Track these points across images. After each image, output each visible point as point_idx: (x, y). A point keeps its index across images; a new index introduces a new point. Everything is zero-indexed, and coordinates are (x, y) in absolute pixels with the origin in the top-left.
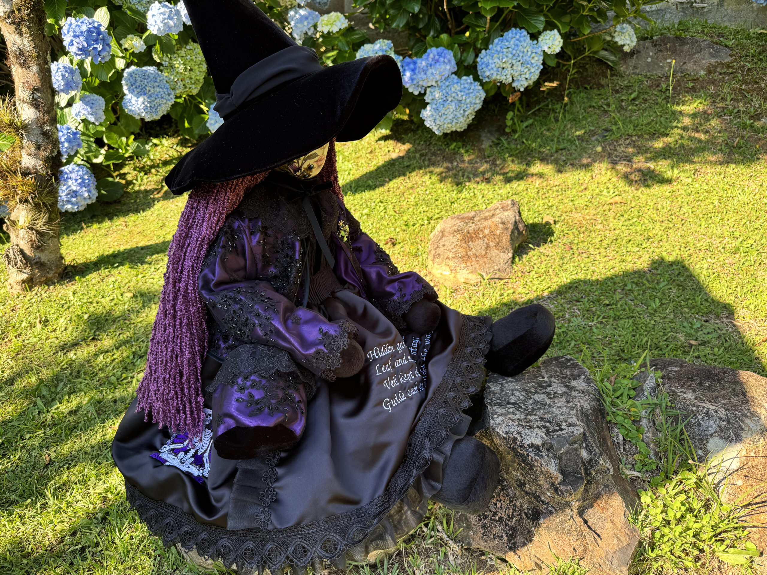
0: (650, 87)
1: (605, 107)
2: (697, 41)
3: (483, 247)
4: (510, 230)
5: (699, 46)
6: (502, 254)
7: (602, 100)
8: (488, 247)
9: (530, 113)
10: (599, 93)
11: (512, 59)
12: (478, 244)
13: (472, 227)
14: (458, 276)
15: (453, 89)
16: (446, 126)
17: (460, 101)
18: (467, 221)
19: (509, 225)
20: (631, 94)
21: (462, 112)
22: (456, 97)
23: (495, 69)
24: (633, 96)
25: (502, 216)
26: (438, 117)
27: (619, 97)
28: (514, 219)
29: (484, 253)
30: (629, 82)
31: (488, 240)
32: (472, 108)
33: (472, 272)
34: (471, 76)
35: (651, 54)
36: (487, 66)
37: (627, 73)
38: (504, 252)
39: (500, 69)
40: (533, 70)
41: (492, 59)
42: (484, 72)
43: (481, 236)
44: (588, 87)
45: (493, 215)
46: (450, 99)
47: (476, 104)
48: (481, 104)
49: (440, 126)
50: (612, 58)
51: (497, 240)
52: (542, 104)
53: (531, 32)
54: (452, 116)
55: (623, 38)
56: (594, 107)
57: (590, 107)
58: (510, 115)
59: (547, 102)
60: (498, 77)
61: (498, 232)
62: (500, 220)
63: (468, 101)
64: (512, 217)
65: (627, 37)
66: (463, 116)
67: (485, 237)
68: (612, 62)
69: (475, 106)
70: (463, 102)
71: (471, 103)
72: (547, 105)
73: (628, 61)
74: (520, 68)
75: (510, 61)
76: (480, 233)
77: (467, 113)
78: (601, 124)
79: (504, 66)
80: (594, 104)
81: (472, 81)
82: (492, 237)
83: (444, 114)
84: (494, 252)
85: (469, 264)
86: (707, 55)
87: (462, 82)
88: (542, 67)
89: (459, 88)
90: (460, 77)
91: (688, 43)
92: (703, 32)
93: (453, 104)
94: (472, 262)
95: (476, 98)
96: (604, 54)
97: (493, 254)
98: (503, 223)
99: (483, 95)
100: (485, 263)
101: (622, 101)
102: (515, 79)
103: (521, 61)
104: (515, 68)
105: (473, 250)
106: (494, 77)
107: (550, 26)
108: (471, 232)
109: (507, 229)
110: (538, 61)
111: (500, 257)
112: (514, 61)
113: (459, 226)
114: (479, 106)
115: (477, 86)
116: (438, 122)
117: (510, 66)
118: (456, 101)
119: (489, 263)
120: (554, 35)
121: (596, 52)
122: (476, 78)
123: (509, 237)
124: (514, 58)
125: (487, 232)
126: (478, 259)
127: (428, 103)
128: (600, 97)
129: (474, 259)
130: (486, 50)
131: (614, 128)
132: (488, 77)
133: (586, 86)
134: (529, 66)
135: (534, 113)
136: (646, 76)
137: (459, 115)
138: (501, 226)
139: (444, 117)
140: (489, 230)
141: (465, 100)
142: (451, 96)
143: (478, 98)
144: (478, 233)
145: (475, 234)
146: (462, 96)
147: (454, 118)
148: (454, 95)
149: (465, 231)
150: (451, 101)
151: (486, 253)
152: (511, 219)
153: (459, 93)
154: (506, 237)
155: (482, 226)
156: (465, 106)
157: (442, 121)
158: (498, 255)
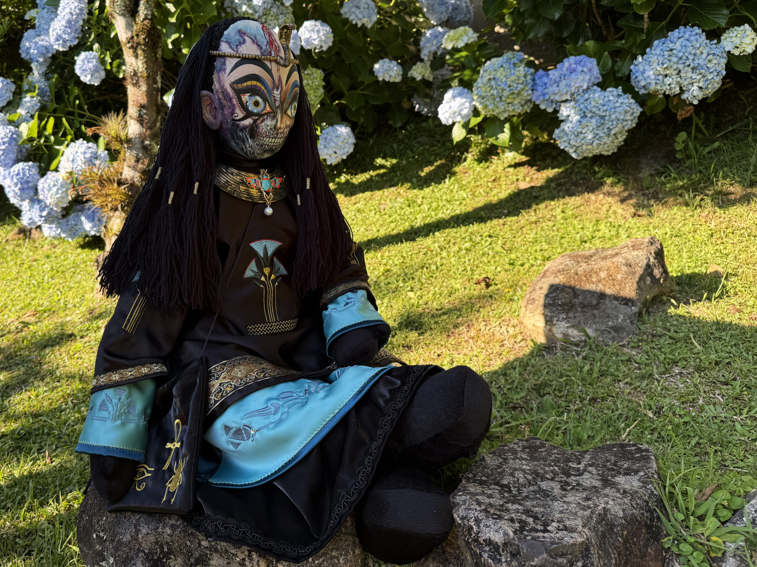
4: (637, 276)
6: (622, 307)
8: (602, 295)
9: (718, 135)
11: (677, 63)
14: (554, 330)
17: (603, 117)
18: (579, 259)
19: (637, 268)
21: (606, 130)
22: (597, 112)
23: (653, 77)
25: (628, 256)
26: (573, 136)
28: (645, 262)
29: (595, 302)
32: (620, 125)
33: (573, 326)
34: (621, 88)
36: (643, 73)
38: (626, 304)
39: (661, 77)
40: (710, 77)
42: (639, 82)
43: (594, 280)
45: (616, 254)
46: (589, 115)
47: (626, 121)
48: (636, 121)
53: (708, 29)
54: (592, 135)
58: (681, 137)
60: (659, 87)
61: (619, 277)
62: (624, 261)
63: (613, 117)
64: (644, 257)
66: (608, 135)
67: (600, 281)
69: (625, 123)
70: (607, 118)
71: (618, 120)
74: (690, 74)
75: (675, 67)
76: (594, 276)
77: (613, 132)
79: (667, 72)
81: (622, 93)
82: (611, 282)
83: (581, 133)
85: (571, 315)
87: (606, 94)
88: (725, 72)
90: (604, 88)
93: (594, 121)
94: (577, 312)
95: (627, 113)
98: (628, 265)
99: (638, 110)
100: (594, 316)
102: (684, 89)
103: (692, 65)
104: (682, 74)
105: (580, 297)
106: (653, 88)
108: (580, 273)
109: (634, 273)
112: (681, 67)
113: (567, 265)
114: (631, 124)
115: (628, 100)
116: (573, 143)
117: (676, 72)
118: (597, 118)
119: (600, 317)
120: (745, 31)
123: (635, 285)
124: (681, 62)
125: (603, 275)
126: (585, 310)
127: (562, 121)
129: (579, 309)
130: (643, 55)
132: (644, 87)
134: (703, 71)
137: (601, 134)
138: (624, 268)
139: (582, 136)
140: (606, 272)
141: (610, 116)
142: (591, 112)
143: (629, 114)
144: (591, 276)
145: (586, 276)
146: (606, 111)
147: (595, 137)
148: (594, 110)
149: (572, 271)
150: (591, 118)
151: (598, 303)
152: (642, 260)
153: (600, 107)
154: (630, 284)
155: (596, 267)
156: (610, 123)
157: (579, 141)
158: (616, 307)
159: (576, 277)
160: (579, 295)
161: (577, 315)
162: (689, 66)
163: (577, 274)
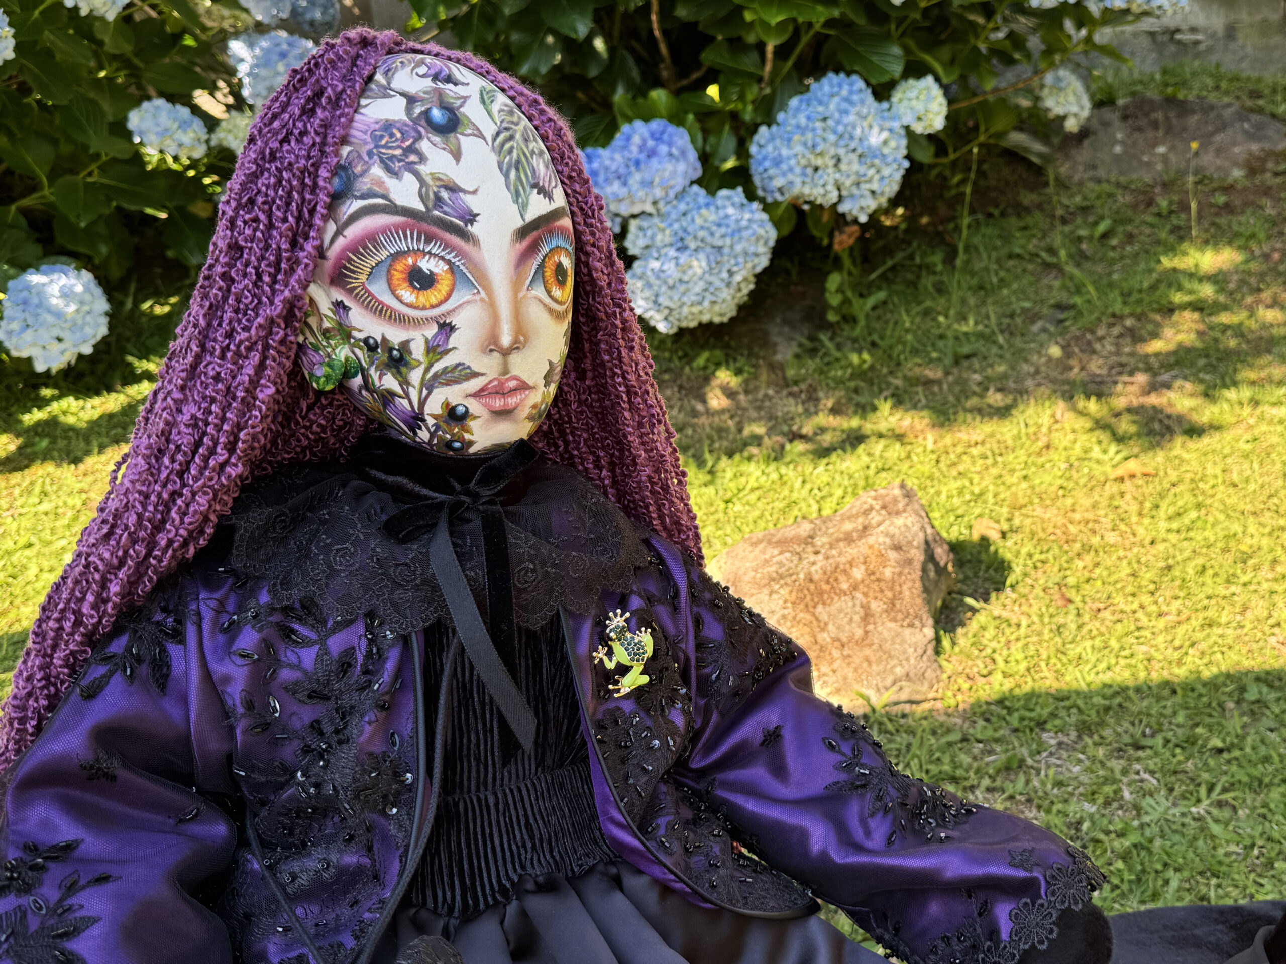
0: (1134, 207)
1: (1044, 254)
2: (1212, 108)
3: (857, 618)
4: (918, 565)
5: (1219, 116)
6: (907, 632)
7: (1035, 241)
8: (867, 616)
9: (874, 276)
10: (1022, 224)
11: (836, 144)
12: (840, 610)
13: (817, 566)
15: (699, 221)
16: (686, 310)
17: (719, 248)
18: (799, 549)
19: (914, 552)
20: (1096, 224)
21: (725, 275)
22: (709, 239)
23: (798, 170)
24: (1102, 228)
25: (892, 530)
26: (664, 289)
27: (1072, 232)
28: (921, 535)
29: (859, 632)
30: (1085, 198)
31: (865, 595)
32: (749, 265)
33: (838, 691)
34: (740, 189)
35: (1119, 136)
36: (777, 162)
37: (1076, 178)
38: (911, 625)
39: (809, 171)
40: (886, 172)
41: (789, 147)
42: (770, 178)
43: (845, 586)
44: (996, 213)
45: (865, 528)
46: (693, 245)
47: (756, 255)
48: (769, 256)
49: (671, 310)
50: (1038, 146)
51: (889, 595)
52: (899, 256)
53: (873, 81)
54: (701, 285)
55: (1062, 100)
56: (1018, 256)
57: (1011, 256)
58: (834, 281)
59: (910, 250)
60: (806, 190)
61: (888, 573)
62: (888, 541)
63: (739, 248)
64: (916, 528)
65: (1071, 99)
66: (729, 285)
67: (855, 588)
68: (1040, 155)
69: (756, 260)
70: (726, 250)
71: (746, 254)
72: (911, 257)
73: (1074, 152)
74: (856, 167)
75: (832, 151)
76: (842, 578)
77: (736, 279)
78: (1044, 293)
79: (819, 162)
80: (1018, 250)
81: (745, 201)
82: (875, 586)
83: (681, 281)
84: (886, 628)
86: (1240, 137)
87: (719, 202)
88: (906, 164)
89: (713, 217)
90: (712, 192)
91: (1193, 112)
92: (1217, 88)
93: (702, 256)
94: (832, 661)
95: (757, 240)
96: (1018, 138)
97: (886, 634)
98: (897, 548)
99: (772, 235)
100: (867, 660)
101: (1080, 239)
102: (844, 193)
103: (859, 151)
104: (843, 166)
105: (831, 627)
106: (796, 190)
107: (915, 70)
108: (816, 577)
109: (909, 562)
110: (898, 147)
111: (903, 641)
112: (842, 151)
113: (780, 564)
114: (763, 263)
115: (756, 213)
116: (664, 303)
117: (833, 162)
118: (708, 249)
119: (879, 661)
120: (928, 89)
121: (1001, 135)
122: (751, 196)
123: (918, 584)
124: (842, 142)
125: (858, 573)
126: (846, 652)
127: (636, 257)
128: (1026, 233)
129: (836, 653)
130: (769, 125)
131: (1078, 300)
132: (780, 190)
133: (991, 210)
134: (877, 161)
135: (883, 277)
136: (1118, 185)
137: (718, 283)
138: (893, 555)
139: (682, 288)
140: (863, 568)
141: (732, 246)
142: (695, 238)
143: (761, 242)
144: (836, 580)
145: (828, 582)
146: (723, 236)
147: (706, 290)
148: (702, 234)
149: (802, 576)
150: (696, 250)
151: (866, 632)
152: (916, 534)
153: (714, 228)
154: (909, 584)
155: (843, 560)
156: (733, 261)
157: (676, 298)
158: (898, 634)
159: (812, 587)
160: (826, 624)
161: (836, 665)
162: (854, 150)
163: (811, 581)
